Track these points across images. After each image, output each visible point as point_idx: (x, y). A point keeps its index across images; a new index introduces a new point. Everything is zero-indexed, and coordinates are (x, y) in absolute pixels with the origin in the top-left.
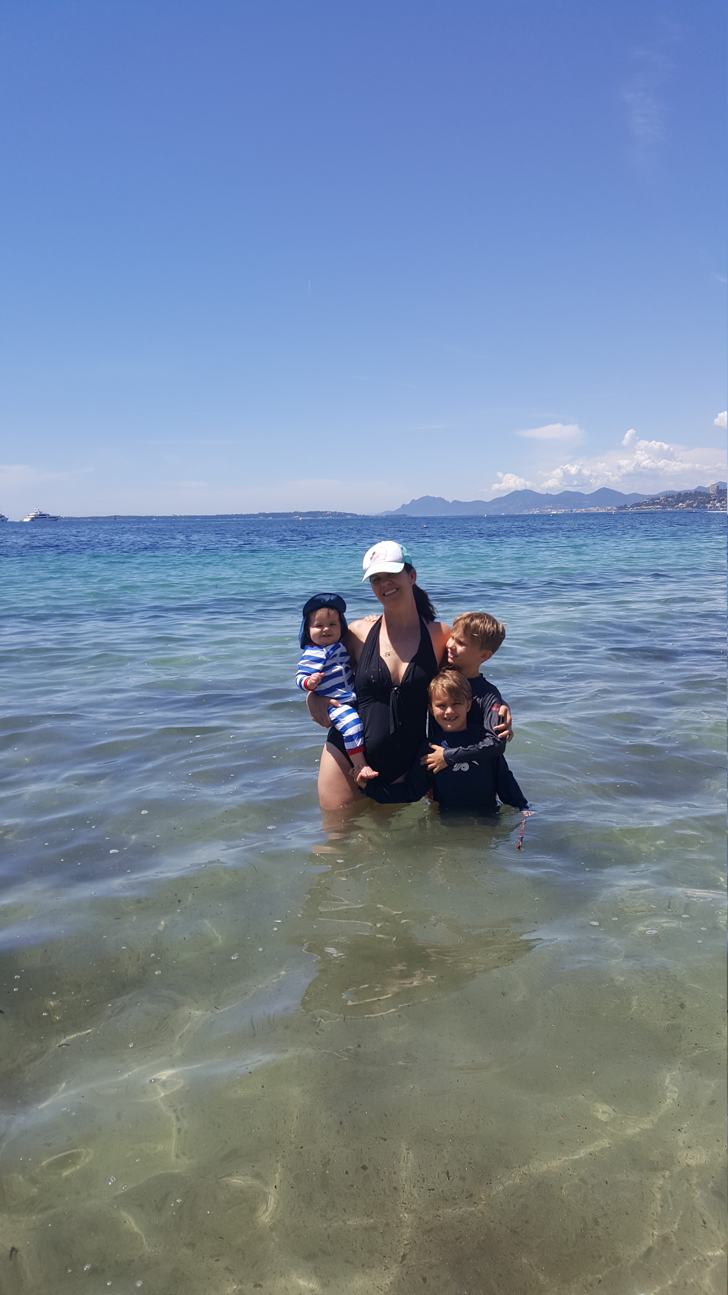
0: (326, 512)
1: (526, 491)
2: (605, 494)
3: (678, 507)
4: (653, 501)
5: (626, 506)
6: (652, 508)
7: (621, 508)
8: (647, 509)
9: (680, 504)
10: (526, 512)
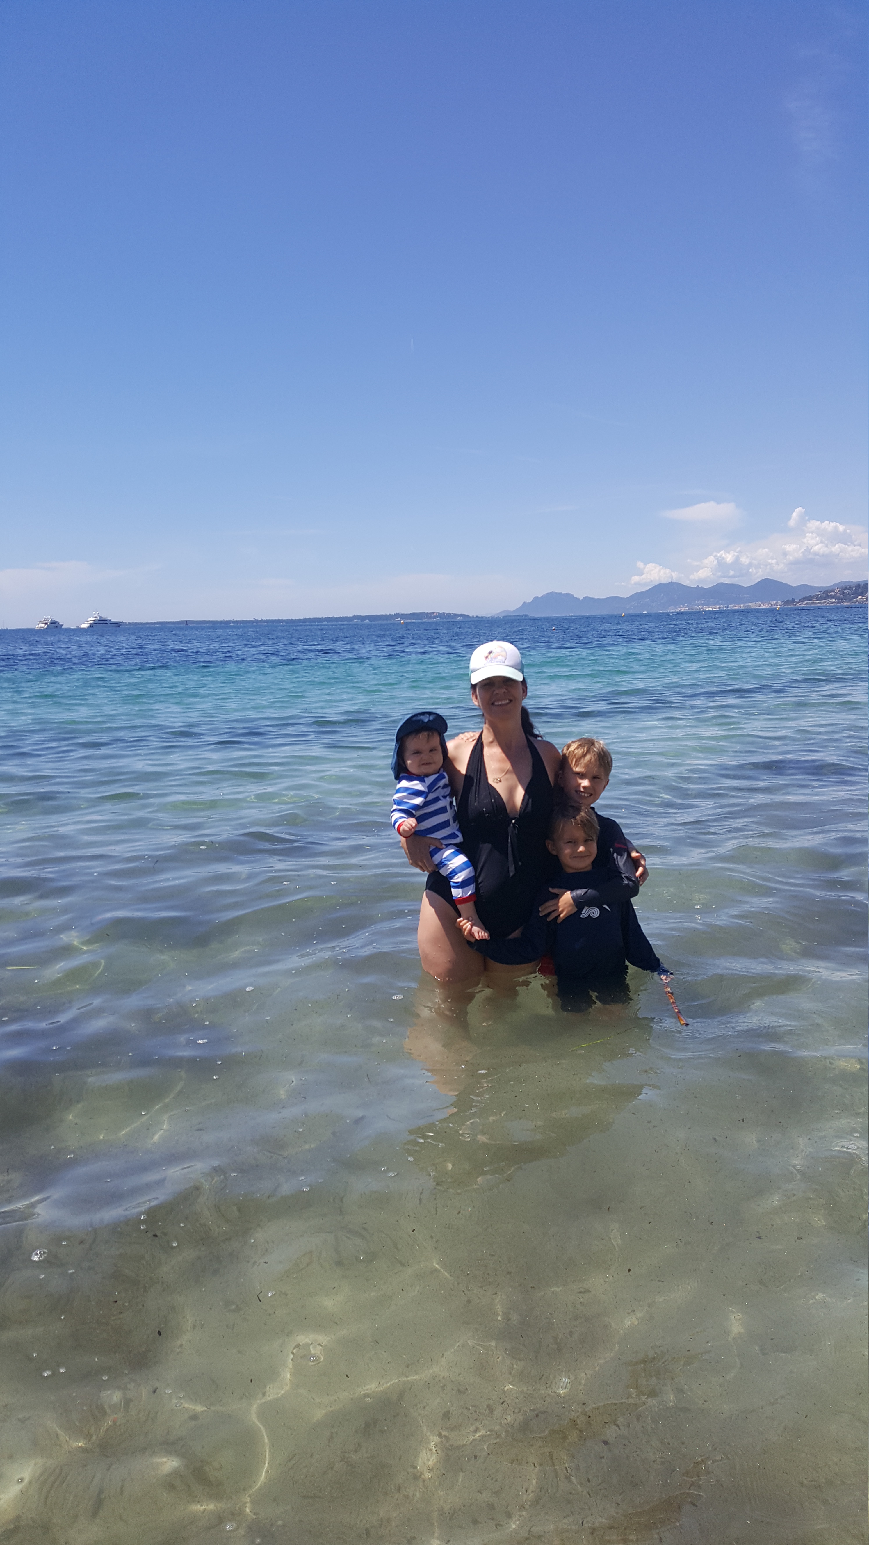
0: (433, 613)
1: (671, 584)
2: (768, 586)
3: (857, 601)
4: (827, 594)
5: (793, 600)
7: (787, 602)
8: (819, 603)
9: (859, 597)
10: (672, 609)
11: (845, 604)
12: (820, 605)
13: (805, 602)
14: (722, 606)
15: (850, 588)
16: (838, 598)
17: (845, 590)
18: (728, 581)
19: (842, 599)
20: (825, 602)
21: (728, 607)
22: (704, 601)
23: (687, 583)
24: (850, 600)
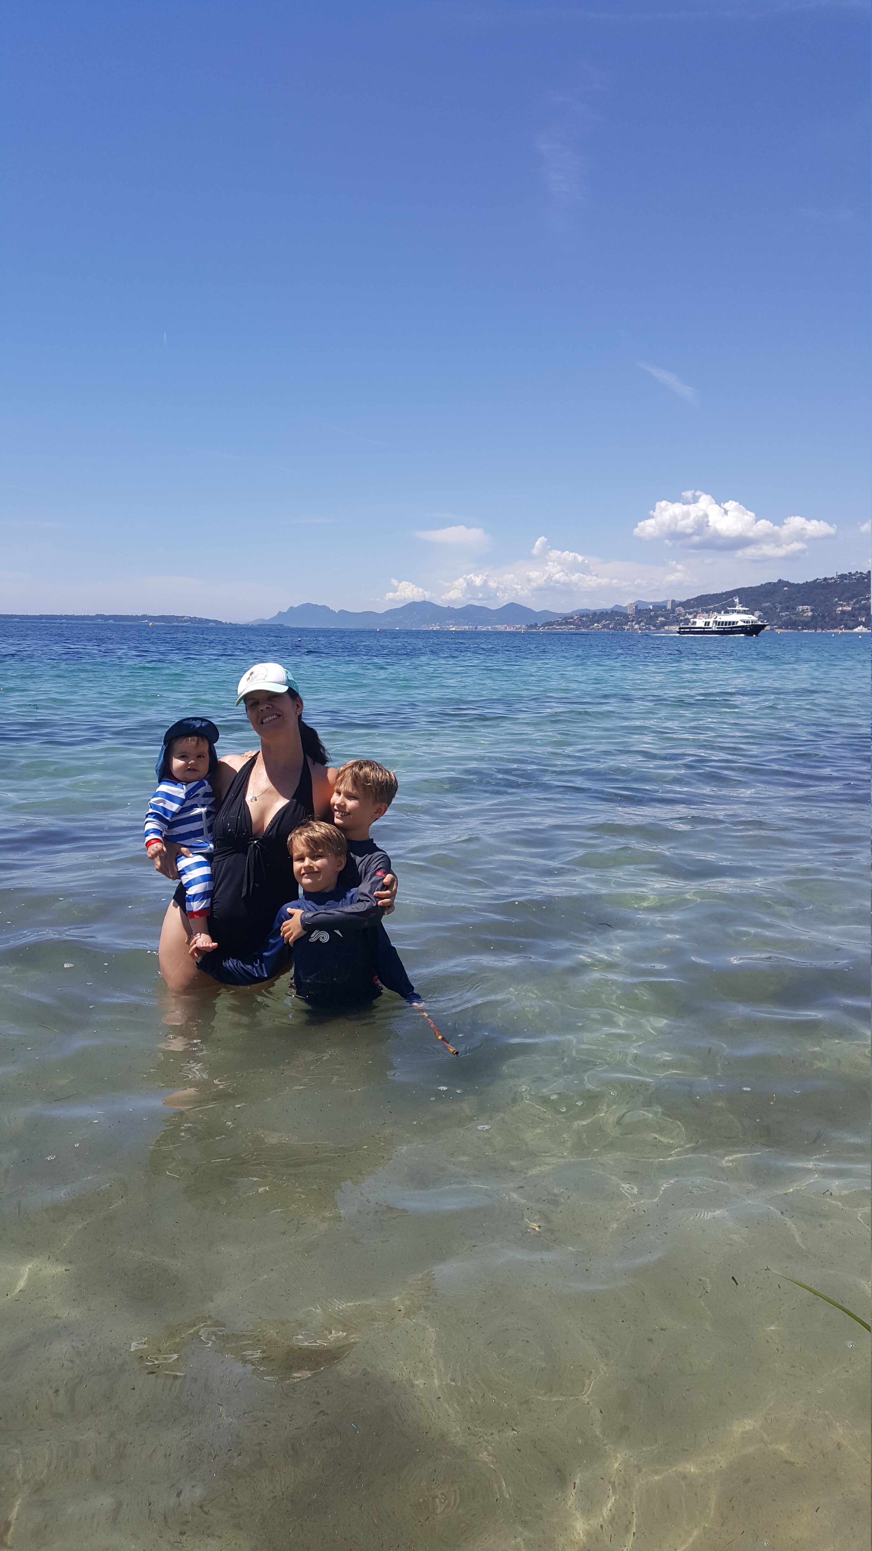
0: (184, 617)
1: (424, 603)
2: (513, 610)
3: (593, 628)
4: (566, 620)
5: (536, 625)
6: (565, 629)
7: (531, 627)
8: (559, 629)
9: (596, 625)
10: (424, 628)
11: (583, 630)
12: (560, 630)
13: (547, 627)
14: (471, 627)
15: (587, 616)
16: (577, 625)
17: (582, 617)
18: (476, 603)
19: (580, 626)
20: (565, 628)
21: (476, 628)
22: (455, 621)
23: (438, 603)
24: (587, 627)
